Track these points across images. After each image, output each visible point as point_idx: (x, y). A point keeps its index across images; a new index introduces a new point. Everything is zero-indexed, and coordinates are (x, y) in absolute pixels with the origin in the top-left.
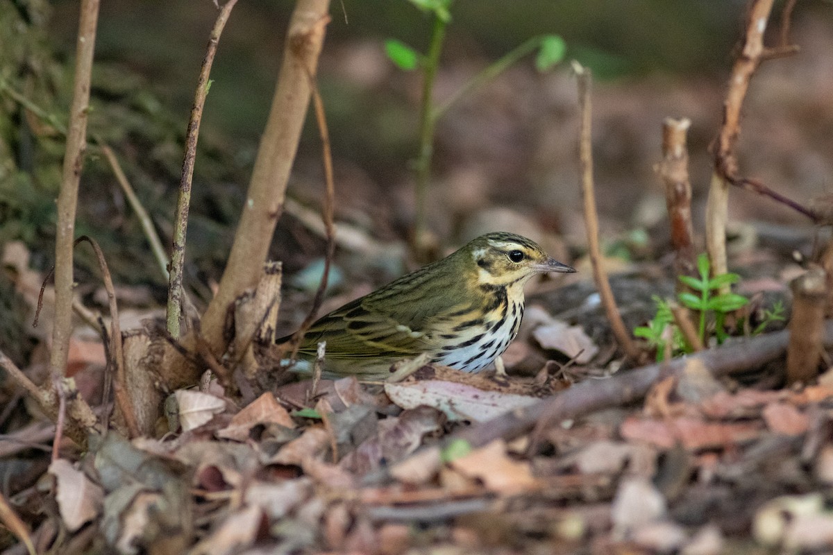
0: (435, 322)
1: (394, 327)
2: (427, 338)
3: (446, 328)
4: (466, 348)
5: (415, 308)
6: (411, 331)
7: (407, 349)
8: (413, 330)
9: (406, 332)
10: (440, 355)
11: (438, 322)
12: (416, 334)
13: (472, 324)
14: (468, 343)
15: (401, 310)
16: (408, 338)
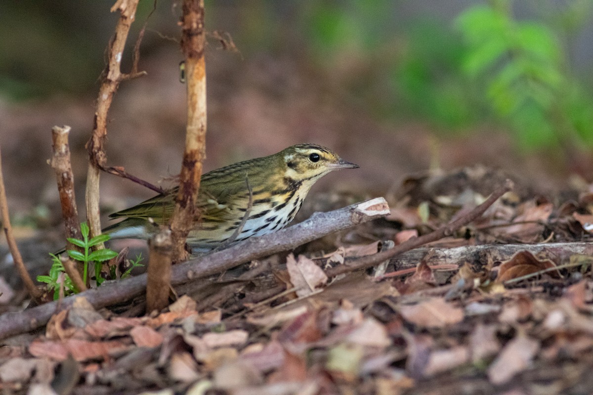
0: (235, 199)
1: (206, 201)
2: (228, 210)
3: (243, 203)
4: (256, 219)
5: (222, 188)
6: (218, 204)
7: (214, 217)
8: (219, 204)
9: (214, 205)
10: (237, 223)
11: (237, 199)
12: (221, 206)
13: (262, 201)
14: (257, 216)
15: (213, 188)
16: (216, 208)
